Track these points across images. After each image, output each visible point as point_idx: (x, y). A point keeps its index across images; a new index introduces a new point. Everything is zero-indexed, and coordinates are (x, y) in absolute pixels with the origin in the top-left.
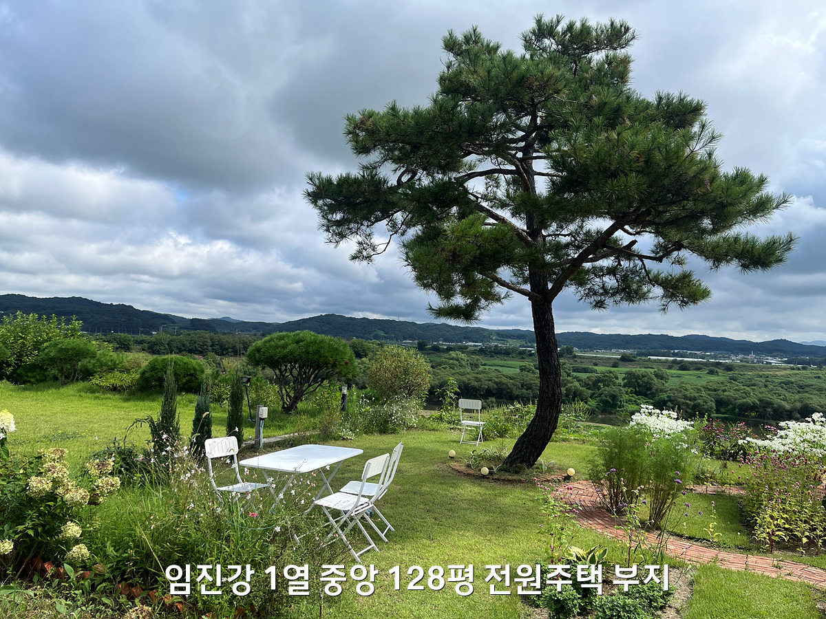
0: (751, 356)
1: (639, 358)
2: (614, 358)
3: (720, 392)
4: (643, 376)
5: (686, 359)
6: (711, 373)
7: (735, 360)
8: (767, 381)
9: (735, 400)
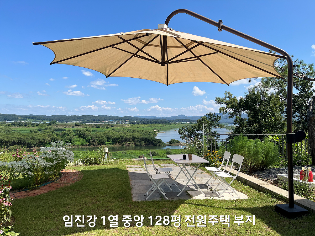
0: (120, 122)
1: (82, 124)
2: (73, 125)
3: (108, 135)
4: (82, 131)
5: (98, 124)
6: (107, 128)
8: (123, 130)
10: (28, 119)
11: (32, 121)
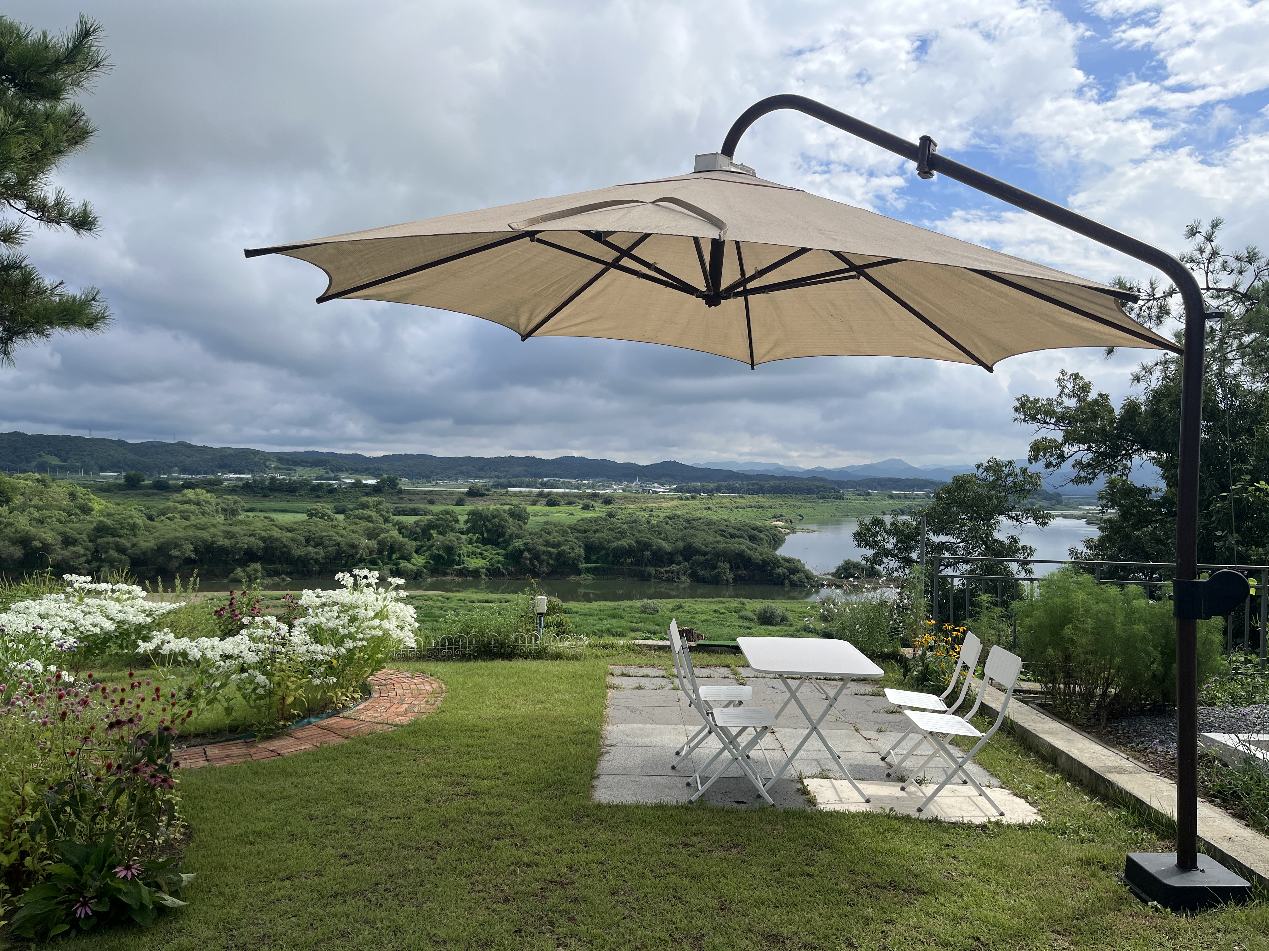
0: (636, 485)
1: (493, 490)
2: (459, 492)
3: (590, 534)
4: (494, 517)
5: (555, 490)
6: (586, 508)
7: (616, 489)
8: (650, 516)
9: (608, 543)
10: (299, 469)
11: (314, 475)
